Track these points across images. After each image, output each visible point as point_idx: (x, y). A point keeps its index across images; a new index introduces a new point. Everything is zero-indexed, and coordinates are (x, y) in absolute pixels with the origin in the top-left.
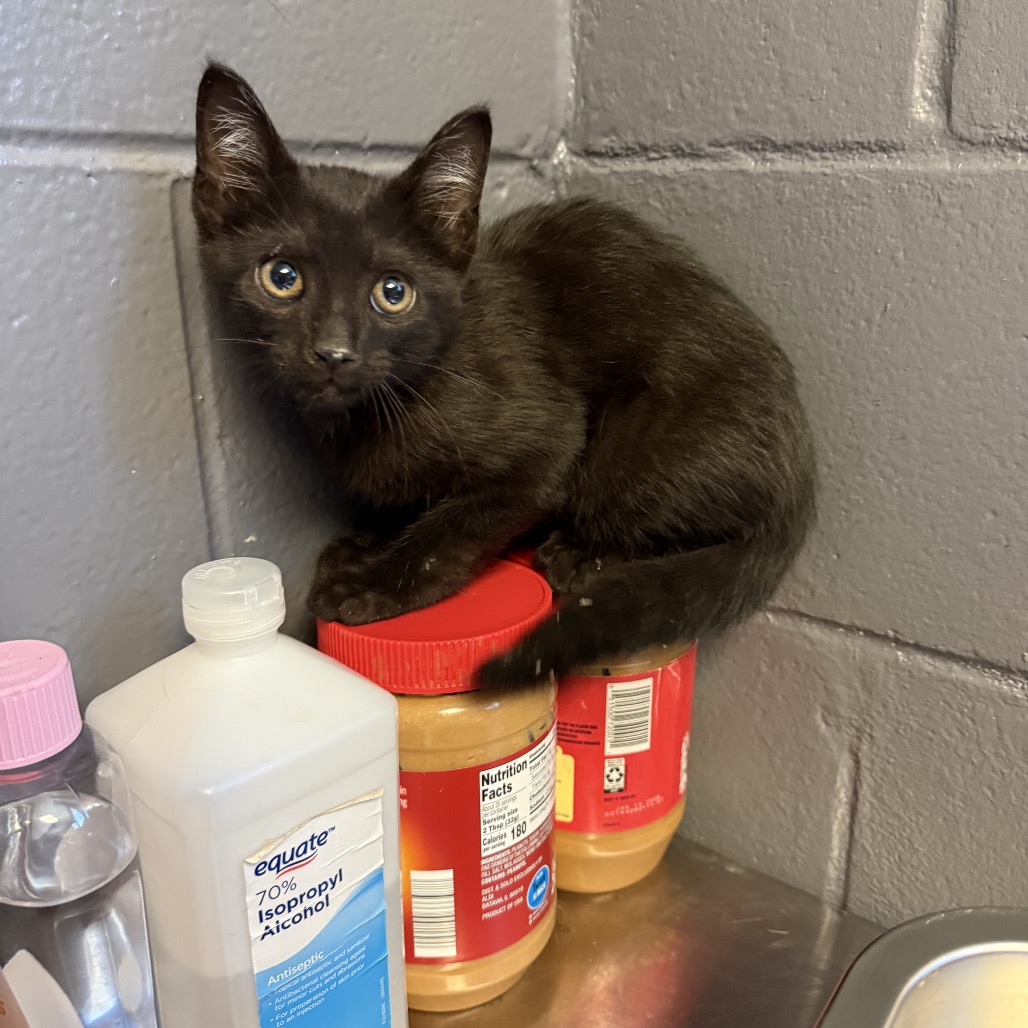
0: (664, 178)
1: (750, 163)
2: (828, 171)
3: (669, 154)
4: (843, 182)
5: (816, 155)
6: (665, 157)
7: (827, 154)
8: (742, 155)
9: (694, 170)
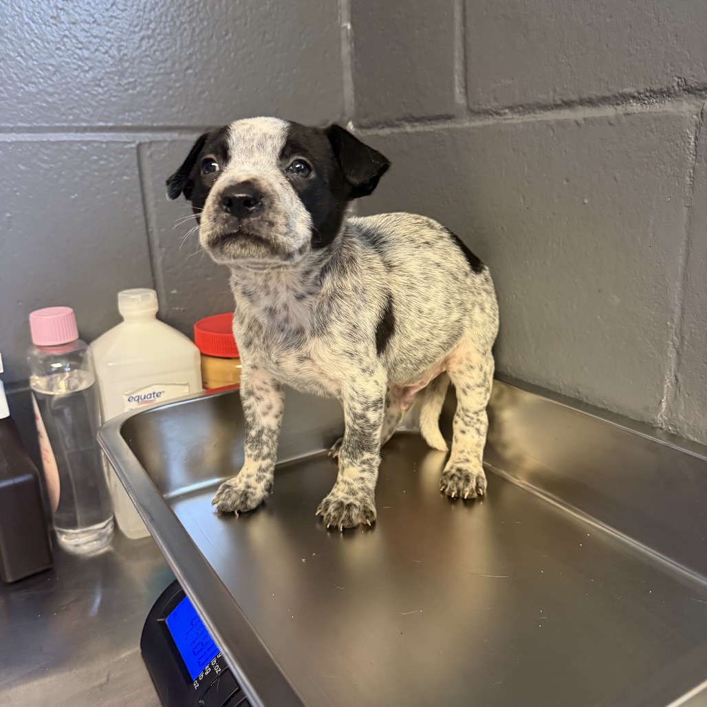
0: (383, 137)
1: (408, 128)
2: (432, 130)
3: (384, 126)
4: (436, 135)
5: (429, 123)
6: (383, 128)
7: (432, 122)
8: (406, 124)
9: (393, 133)
